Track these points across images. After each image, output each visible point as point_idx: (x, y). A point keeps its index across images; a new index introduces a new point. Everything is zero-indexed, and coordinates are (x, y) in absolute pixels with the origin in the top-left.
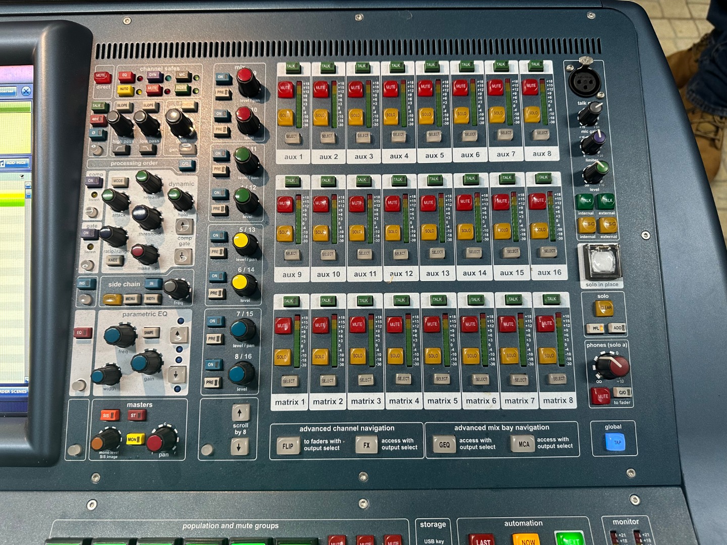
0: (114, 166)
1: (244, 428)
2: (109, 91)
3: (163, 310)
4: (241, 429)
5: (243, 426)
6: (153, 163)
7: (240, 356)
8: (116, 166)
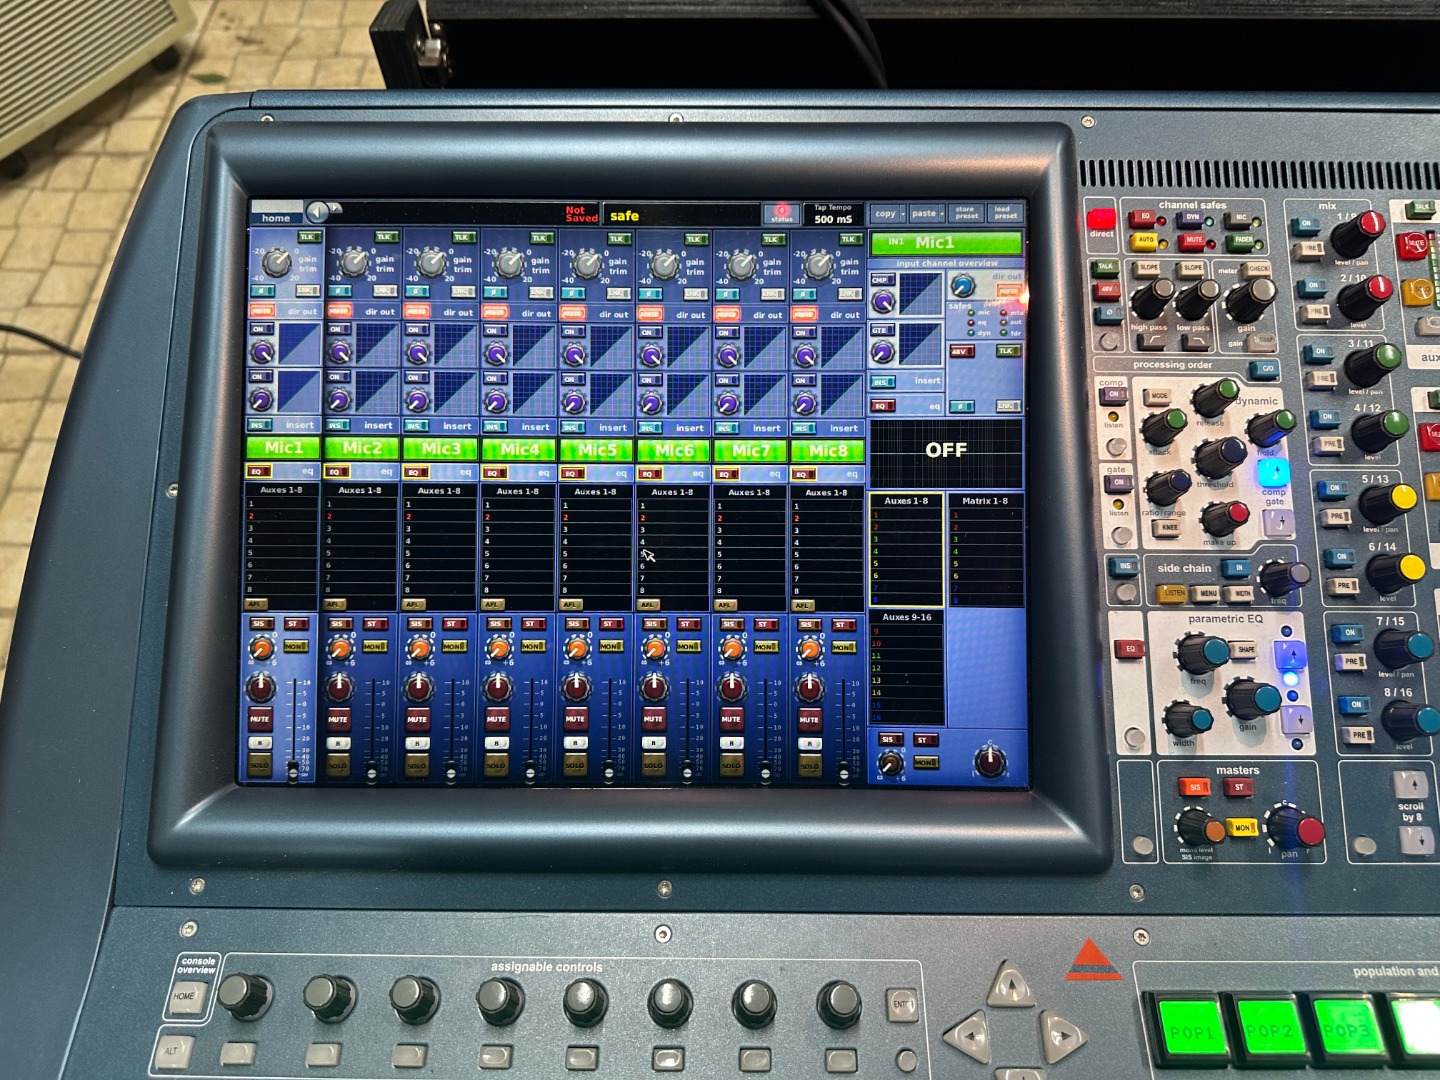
0: (1139, 369)
1: (1419, 811)
2: (1113, 241)
3: (1255, 613)
4: (1414, 813)
5: (1417, 807)
6: (1206, 366)
7: (1392, 692)
8: (1143, 369)
